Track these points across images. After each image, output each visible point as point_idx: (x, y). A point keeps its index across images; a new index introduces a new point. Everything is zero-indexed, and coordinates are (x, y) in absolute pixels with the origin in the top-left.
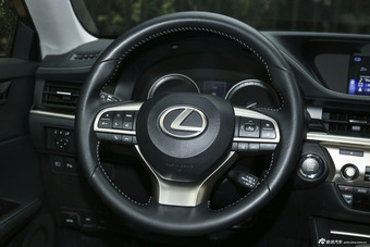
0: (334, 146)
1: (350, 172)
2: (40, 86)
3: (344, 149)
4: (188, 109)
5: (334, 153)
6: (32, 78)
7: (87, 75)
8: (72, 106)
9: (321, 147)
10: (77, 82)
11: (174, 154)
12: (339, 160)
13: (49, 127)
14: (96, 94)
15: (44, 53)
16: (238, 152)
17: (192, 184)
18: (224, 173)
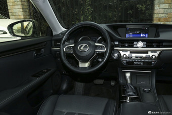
0: (121, 50)
1: (125, 56)
2: (53, 42)
3: (123, 51)
4: (84, 45)
5: (121, 52)
6: (51, 40)
7: (62, 39)
8: (59, 46)
9: (118, 51)
10: (60, 40)
11: (82, 55)
12: (122, 53)
13: (56, 51)
14: (64, 43)
15: (54, 34)
16: (97, 54)
17: (87, 62)
18: (94, 58)
